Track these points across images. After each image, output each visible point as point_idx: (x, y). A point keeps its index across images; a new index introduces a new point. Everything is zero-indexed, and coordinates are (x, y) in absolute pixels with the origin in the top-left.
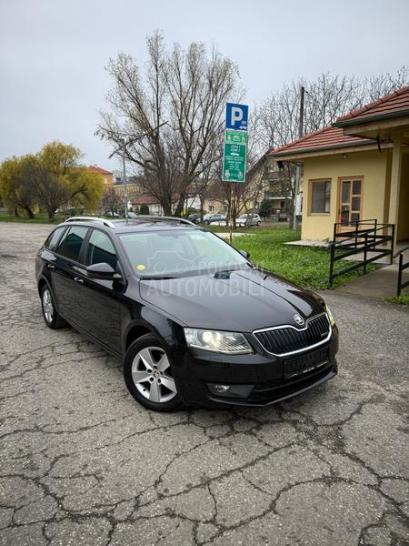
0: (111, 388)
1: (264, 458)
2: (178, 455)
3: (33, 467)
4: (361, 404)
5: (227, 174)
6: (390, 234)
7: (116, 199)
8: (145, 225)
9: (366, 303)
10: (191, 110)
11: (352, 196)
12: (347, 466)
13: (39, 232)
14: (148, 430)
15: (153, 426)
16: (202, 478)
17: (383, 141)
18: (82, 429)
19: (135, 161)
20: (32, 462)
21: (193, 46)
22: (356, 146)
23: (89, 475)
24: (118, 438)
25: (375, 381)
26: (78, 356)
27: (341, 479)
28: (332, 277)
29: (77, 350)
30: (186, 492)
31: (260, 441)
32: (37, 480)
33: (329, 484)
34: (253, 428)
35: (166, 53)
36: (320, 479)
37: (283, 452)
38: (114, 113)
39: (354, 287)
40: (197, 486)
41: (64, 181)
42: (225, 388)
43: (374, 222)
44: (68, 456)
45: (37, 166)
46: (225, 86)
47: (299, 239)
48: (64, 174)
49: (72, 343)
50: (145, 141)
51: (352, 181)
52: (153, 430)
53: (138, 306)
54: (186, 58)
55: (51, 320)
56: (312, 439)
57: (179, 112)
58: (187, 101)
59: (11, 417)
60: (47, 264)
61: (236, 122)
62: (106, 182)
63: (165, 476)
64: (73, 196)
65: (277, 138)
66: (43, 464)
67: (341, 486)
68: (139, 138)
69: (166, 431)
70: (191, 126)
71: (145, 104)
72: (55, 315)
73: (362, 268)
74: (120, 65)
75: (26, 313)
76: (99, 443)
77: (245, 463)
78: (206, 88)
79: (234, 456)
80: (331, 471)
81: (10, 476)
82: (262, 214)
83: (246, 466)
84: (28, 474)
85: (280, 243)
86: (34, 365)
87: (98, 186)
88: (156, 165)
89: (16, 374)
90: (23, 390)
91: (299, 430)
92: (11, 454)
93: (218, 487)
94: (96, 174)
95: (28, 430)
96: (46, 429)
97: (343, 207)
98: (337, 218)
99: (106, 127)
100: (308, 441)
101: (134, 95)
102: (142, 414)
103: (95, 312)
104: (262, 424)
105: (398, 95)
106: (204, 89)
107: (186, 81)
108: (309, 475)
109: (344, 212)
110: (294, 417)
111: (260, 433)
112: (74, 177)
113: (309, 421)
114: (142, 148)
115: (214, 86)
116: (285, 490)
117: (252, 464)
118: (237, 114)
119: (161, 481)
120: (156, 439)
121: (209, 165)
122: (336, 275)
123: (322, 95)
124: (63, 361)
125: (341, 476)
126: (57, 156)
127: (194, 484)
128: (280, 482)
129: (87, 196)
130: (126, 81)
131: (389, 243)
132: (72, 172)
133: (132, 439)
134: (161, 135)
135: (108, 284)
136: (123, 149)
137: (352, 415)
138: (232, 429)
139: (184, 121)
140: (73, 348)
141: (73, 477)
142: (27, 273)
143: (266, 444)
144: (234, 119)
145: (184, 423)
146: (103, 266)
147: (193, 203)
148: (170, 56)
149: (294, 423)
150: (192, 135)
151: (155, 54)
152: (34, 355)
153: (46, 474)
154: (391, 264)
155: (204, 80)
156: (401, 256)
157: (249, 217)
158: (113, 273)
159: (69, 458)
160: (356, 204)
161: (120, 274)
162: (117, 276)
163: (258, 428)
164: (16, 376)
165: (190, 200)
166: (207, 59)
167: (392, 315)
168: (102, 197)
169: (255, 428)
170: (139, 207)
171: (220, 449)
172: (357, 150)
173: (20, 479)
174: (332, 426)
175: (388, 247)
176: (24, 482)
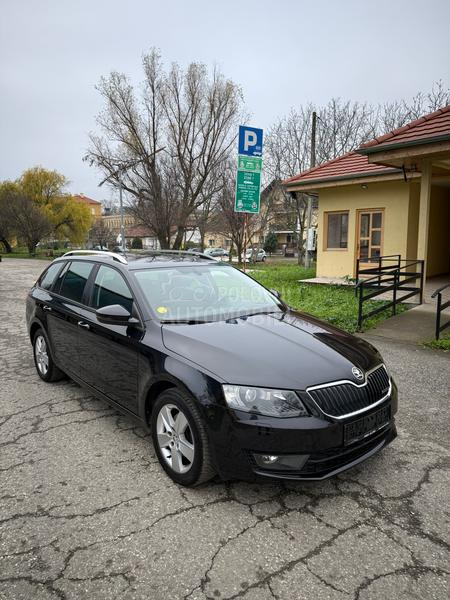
0: (127, 456)
1: (329, 543)
2: (223, 543)
3: (42, 566)
4: (428, 470)
5: (240, 204)
6: (419, 270)
7: (105, 231)
8: (144, 260)
9: (401, 348)
10: (191, 136)
11: (371, 229)
12: (431, 552)
13: (19, 268)
14: (182, 510)
15: (187, 505)
16: (259, 575)
17: (409, 171)
18: (99, 511)
19: (129, 190)
20: (39, 558)
21: (193, 66)
22: (376, 176)
23: (116, 575)
24: (145, 523)
25: (435, 441)
26: (82, 416)
27: (428, 569)
28: (361, 318)
29: (79, 408)
30: (242, 594)
31: (320, 521)
32: (49, 584)
33: (415, 576)
34: (307, 504)
35: (163, 73)
36: (403, 570)
37: (350, 535)
38: (105, 137)
39: (384, 330)
40: (255, 585)
41: (46, 211)
42: (273, 458)
43: (397, 258)
44: (85, 548)
45: (16, 194)
46: (228, 111)
47: (315, 277)
48: (47, 203)
49: (72, 399)
50: (140, 169)
51: (371, 213)
52: (187, 510)
53: (162, 357)
54: (185, 79)
55: (46, 371)
56: (380, 516)
57: (177, 137)
58: (186, 126)
59: (7, 497)
60: (42, 306)
61: (249, 147)
62: (93, 213)
63: (212, 572)
64: (56, 228)
65: (284, 167)
66: (55, 562)
67: (430, 578)
68: (133, 165)
69: (203, 511)
70: (190, 153)
71: (140, 128)
72: (51, 366)
73: (391, 308)
74: (112, 85)
75: (13, 363)
76: (123, 530)
77: (307, 551)
78: (207, 112)
79: (293, 543)
80: (413, 558)
81: (13, 580)
82: (267, 249)
83: (309, 555)
84: (36, 575)
85: (293, 281)
86: (30, 428)
87: (86, 216)
88: (153, 194)
89: (7, 440)
90: (18, 461)
91: (362, 505)
92: (12, 548)
93: (281, 585)
94: (84, 204)
95: (30, 515)
96: (52, 513)
97: (363, 242)
98: (356, 253)
99: (97, 152)
100: (377, 520)
101: (128, 117)
102: (171, 489)
103: (98, 360)
104: (317, 499)
105: (427, 121)
106: (205, 113)
107: (184, 104)
108: (388, 565)
109: (363, 247)
110: (355, 488)
111: (318, 510)
112: (58, 207)
113: (372, 493)
114: (137, 175)
115: (216, 109)
116: (363, 586)
117: (317, 552)
118: (251, 138)
119: (208, 580)
120: (193, 522)
121: (210, 196)
122: (365, 317)
123: (332, 121)
124: (64, 422)
125: (426, 565)
126: (39, 184)
127: (251, 583)
128: (355, 576)
129: (72, 228)
130: (119, 103)
131: (418, 281)
132: (56, 201)
133: (163, 524)
134: (158, 162)
135: (121, 330)
136: (115, 176)
137: (420, 484)
138: (283, 505)
139: (183, 147)
140: (75, 406)
141: (96, 578)
142: (9, 314)
143: (327, 525)
144: (247, 144)
145: (224, 500)
146: (116, 309)
147: (193, 236)
148: (168, 77)
149: (355, 496)
150: (191, 162)
151: (151, 74)
152: (28, 415)
153: (60, 576)
154: (421, 303)
155: (205, 103)
156: (440, 296)
157: (254, 252)
158: (128, 317)
159: (87, 552)
160: (377, 238)
161: (137, 317)
162: (133, 320)
163: (315, 504)
164: (8, 443)
165: (189, 233)
166: (208, 80)
167: (434, 363)
168: (89, 229)
169: (311, 504)
170: (132, 240)
171: (273, 533)
172: (377, 180)
173: (27, 583)
174: (400, 498)
175: (417, 285)
176: (32, 587)
